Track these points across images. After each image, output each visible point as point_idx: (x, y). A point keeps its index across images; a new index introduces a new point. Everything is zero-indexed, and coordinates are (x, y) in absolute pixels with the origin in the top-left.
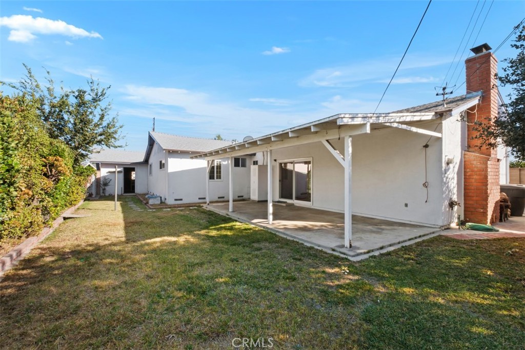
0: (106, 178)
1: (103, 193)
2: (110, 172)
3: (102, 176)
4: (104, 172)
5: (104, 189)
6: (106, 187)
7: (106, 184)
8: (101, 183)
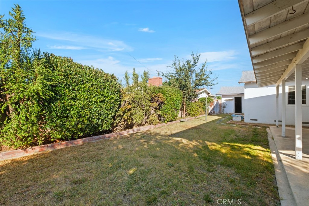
0: (224, 103)
1: (223, 112)
2: (226, 100)
3: (222, 102)
4: (223, 100)
5: (223, 110)
6: (224, 109)
7: (224, 107)
8: (222, 106)
